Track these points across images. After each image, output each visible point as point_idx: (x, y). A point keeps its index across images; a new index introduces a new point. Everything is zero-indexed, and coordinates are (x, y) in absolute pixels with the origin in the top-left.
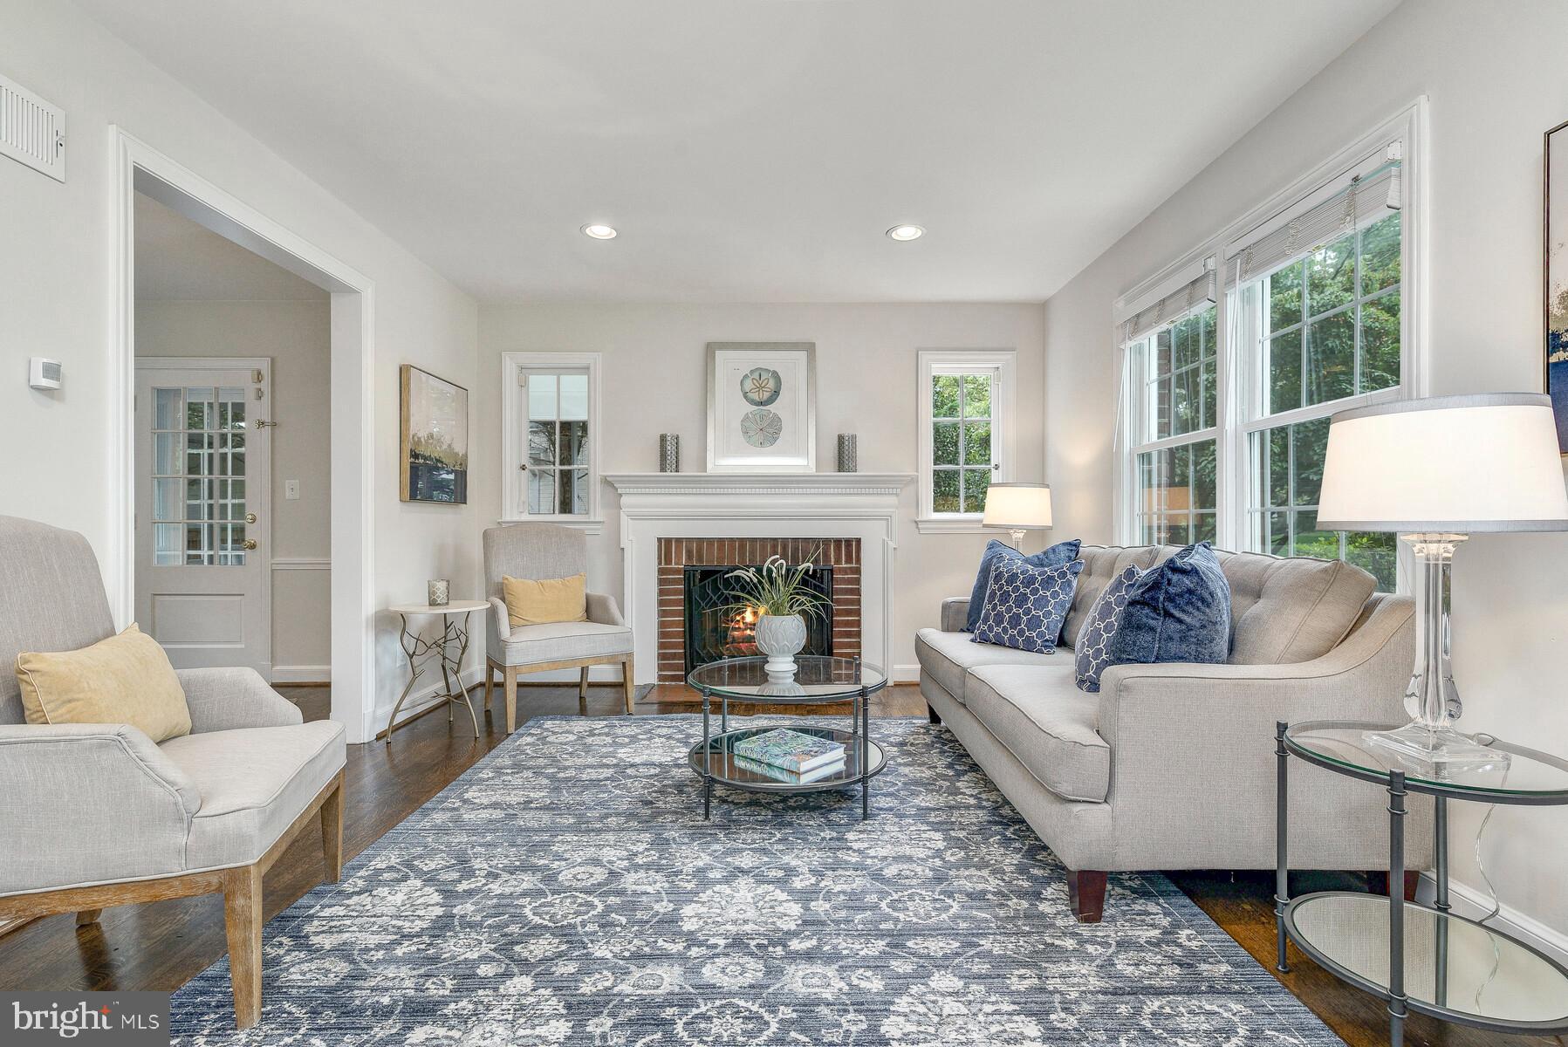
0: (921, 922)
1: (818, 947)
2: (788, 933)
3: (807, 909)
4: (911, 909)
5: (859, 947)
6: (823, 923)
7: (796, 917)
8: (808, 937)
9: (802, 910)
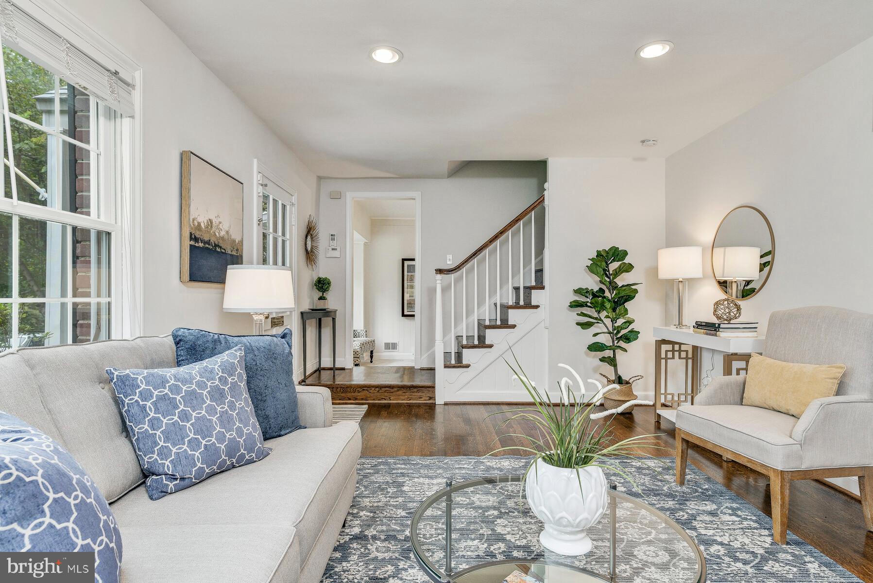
0: (431, 523)
1: (484, 512)
2: (500, 518)
3: (493, 530)
4: (434, 530)
5: (464, 512)
6: (483, 522)
7: (498, 525)
8: (490, 515)
9: (496, 529)
